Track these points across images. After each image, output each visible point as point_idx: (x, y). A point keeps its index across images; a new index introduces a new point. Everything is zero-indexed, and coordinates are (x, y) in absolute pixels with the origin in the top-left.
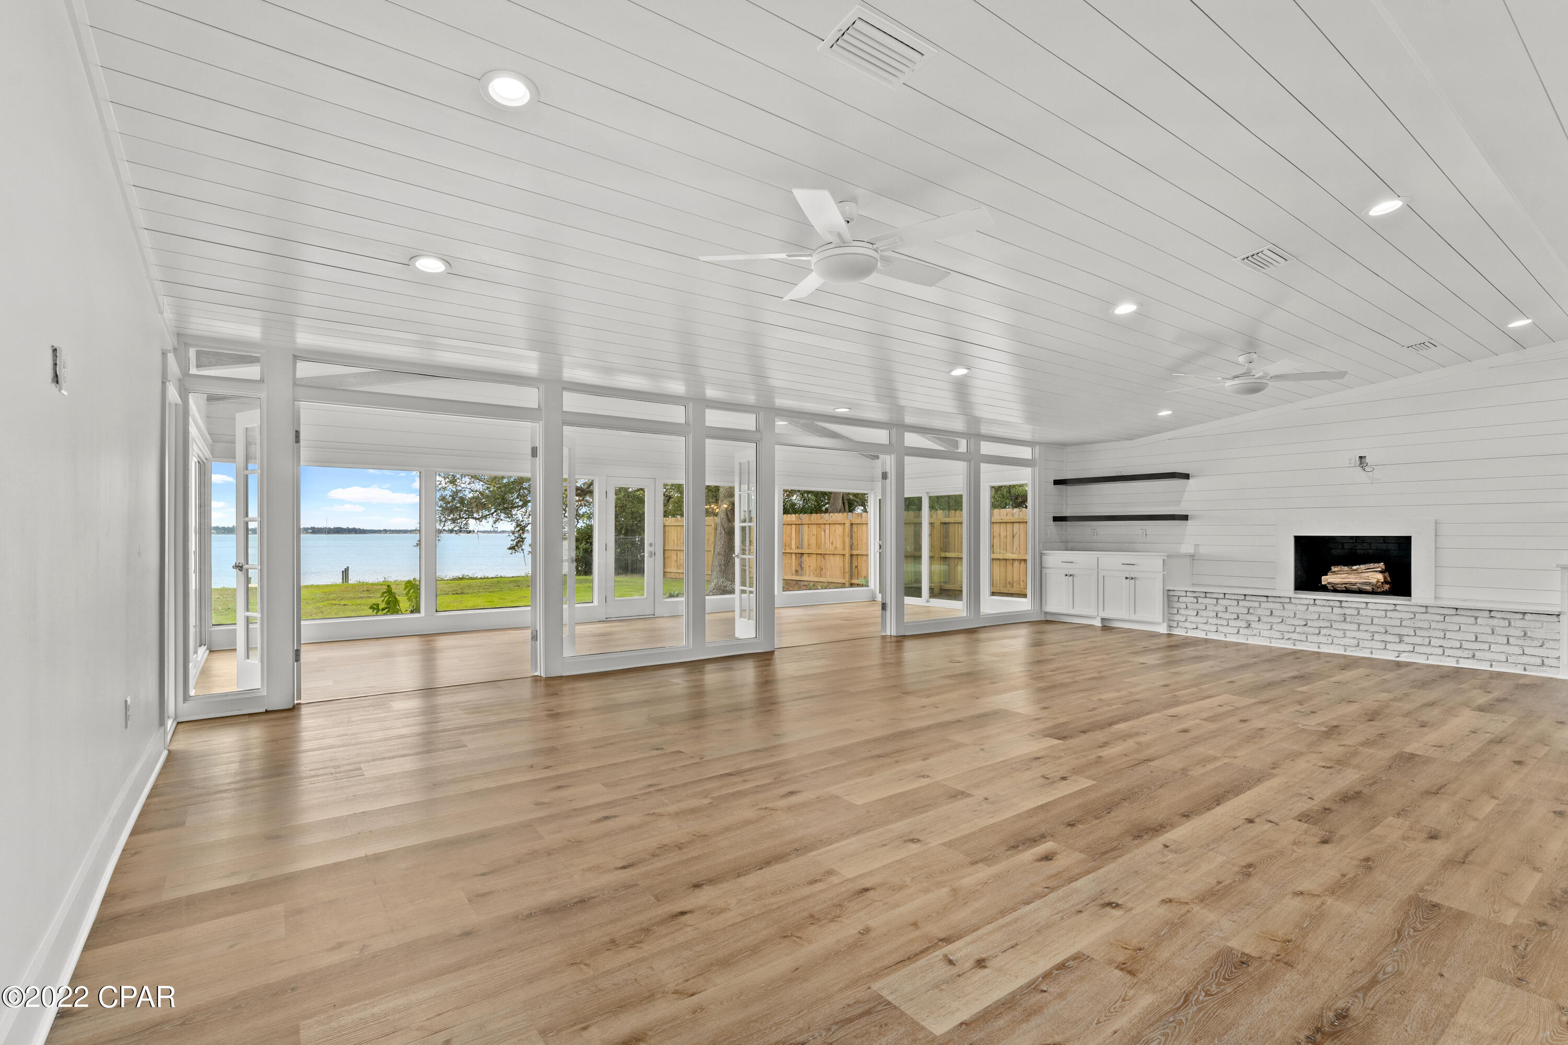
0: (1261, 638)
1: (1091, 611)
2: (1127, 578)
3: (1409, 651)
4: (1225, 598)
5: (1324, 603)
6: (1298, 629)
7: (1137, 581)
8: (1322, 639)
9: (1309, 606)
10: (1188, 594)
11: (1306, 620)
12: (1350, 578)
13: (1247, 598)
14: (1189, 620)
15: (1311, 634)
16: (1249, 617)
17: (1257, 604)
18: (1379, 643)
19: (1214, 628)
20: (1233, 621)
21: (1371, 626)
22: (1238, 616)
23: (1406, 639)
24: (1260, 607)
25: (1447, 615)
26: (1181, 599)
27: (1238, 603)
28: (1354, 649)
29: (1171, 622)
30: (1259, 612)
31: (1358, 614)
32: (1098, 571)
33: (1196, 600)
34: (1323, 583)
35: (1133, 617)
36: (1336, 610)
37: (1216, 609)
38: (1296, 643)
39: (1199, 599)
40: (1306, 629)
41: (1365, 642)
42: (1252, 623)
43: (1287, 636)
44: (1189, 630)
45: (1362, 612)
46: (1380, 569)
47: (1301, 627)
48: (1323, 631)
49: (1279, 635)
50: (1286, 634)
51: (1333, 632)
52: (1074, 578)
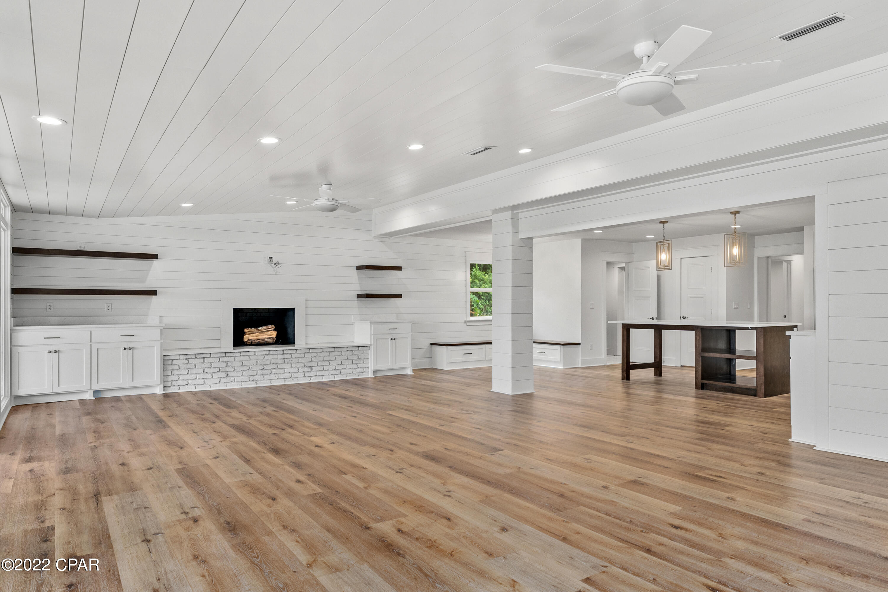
0: (235, 383)
1: (84, 384)
2: (125, 349)
3: (315, 376)
4: (210, 357)
5: (275, 352)
6: (259, 373)
7: (135, 351)
8: (273, 376)
9: (265, 356)
10: (182, 357)
11: (263, 365)
12: (260, 336)
13: (227, 355)
14: (181, 379)
15: (266, 375)
16: (228, 369)
17: (232, 359)
18: (301, 373)
19: (201, 382)
20: (216, 374)
21: (298, 364)
22: (220, 370)
23: (314, 369)
24: (235, 360)
25: (330, 352)
26: (174, 362)
27: (220, 359)
28: (289, 379)
29: (165, 381)
30: (234, 364)
31: (291, 357)
32: (91, 345)
33: (187, 361)
34: (245, 340)
35: (131, 384)
36: (281, 357)
37: (203, 366)
38: (258, 383)
39: (189, 360)
40: (264, 371)
41: (295, 374)
42: (229, 373)
43: (252, 378)
44: (181, 387)
45: (293, 355)
46: (273, 329)
47: (260, 371)
48: (273, 371)
49: (246, 379)
50: (251, 377)
51: (278, 371)
52: (60, 354)
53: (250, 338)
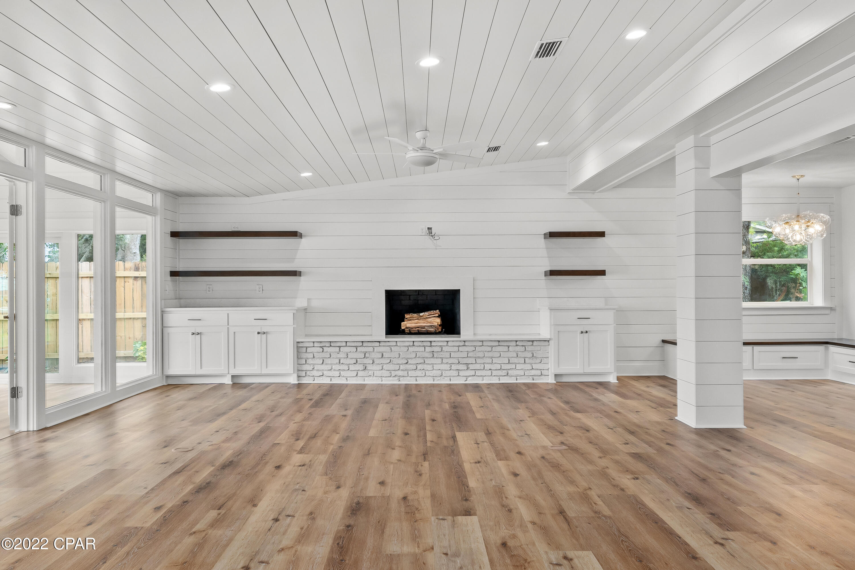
0: (374, 378)
1: (222, 369)
2: (259, 333)
3: (473, 375)
4: (346, 346)
5: (420, 344)
6: (402, 367)
7: (268, 335)
8: (418, 373)
9: (409, 348)
10: (316, 344)
11: (407, 359)
12: (420, 323)
13: (365, 344)
14: (315, 368)
15: (410, 370)
16: (366, 361)
17: (371, 349)
18: (455, 372)
19: (337, 374)
20: (352, 366)
21: (450, 359)
22: (357, 361)
23: (471, 366)
24: (374, 351)
25: (493, 346)
26: (309, 350)
27: (357, 349)
28: (440, 378)
29: (299, 372)
30: (373, 355)
31: (442, 350)
32: (228, 328)
33: (321, 349)
34: (403, 328)
35: (264, 372)
36: (428, 349)
37: (339, 356)
38: (401, 379)
39: (324, 348)
40: (407, 366)
41: (446, 372)
42: (367, 365)
43: (394, 373)
44: (316, 378)
45: (444, 348)
46: (437, 315)
47: (404, 365)
48: (419, 367)
49: (387, 374)
50: (393, 372)
51: (426, 367)
52: (202, 336)
53: (408, 325)
